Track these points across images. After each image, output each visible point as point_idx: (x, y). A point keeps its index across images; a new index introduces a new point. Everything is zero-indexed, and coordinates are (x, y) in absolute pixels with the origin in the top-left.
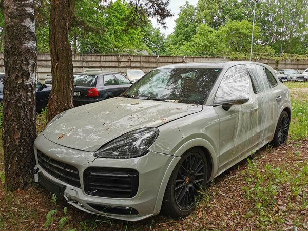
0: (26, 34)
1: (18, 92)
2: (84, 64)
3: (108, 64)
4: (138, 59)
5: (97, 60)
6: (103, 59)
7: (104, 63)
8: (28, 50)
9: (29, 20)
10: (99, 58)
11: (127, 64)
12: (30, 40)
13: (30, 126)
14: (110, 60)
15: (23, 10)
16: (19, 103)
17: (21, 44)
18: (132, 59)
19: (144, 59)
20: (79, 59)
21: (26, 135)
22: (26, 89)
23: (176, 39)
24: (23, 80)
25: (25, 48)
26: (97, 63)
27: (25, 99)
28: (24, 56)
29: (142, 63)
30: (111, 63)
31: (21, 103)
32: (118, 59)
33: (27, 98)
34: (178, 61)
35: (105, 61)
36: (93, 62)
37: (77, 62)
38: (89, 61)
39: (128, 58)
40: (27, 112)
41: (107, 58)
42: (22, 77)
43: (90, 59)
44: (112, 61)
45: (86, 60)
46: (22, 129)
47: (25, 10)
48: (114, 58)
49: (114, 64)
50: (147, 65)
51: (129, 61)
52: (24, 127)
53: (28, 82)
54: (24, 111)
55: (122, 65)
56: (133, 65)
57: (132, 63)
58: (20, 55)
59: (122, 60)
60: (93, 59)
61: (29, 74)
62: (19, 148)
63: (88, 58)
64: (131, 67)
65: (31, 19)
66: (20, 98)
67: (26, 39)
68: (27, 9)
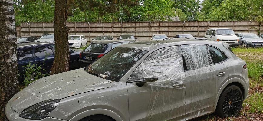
0: (6, 31)
1: (2, 67)
2: (123, 29)
3: (141, 29)
4: (167, 25)
5: (133, 26)
6: (137, 25)
7: (138, 28)
8: (7, 41)
9: (8, 22)
10: (134, 24)
11: (157, 29)
12: (9, 35)
13: (12, 88)
14: (143, 26)
15: (4, 17)
16: (3, 74)
17: (3, 37)
18: (161, 24)
19: (172, 24)
20: (119, 26)
21: (9, 94)
22: (7, 65)
23: (210, 4)
24: (5, 60)
25: (6, 40)
26: (133, 28)
27: (7, 72)
28: (5, 44)
29: (170, 28)
30: (143, 28)
31: (4, 74)
32: (149, 24)
33: (8, 71)
34: (203, 25)
35: (139, 27)
36: (130, 28)
37: (118, 28)
38: (127, 27)
39: (158, 24)
40: (9, 80)
41: (141, 25)
42: (4, 58)
43: (127, 26)
44: (144, 27)
45: (124, 26)
46: (6, 90)
47: (5, 17)
48: (146, 24)
49: (146, 29)
50: (174, 29)
51: (159, 26)
52: (7, 89)
53: (8, 61)
54: (7, 79)
55: (153, 29)
56: (162, 29)
57: (161, 28)
58: (3, 44)
59: (153, 26)
60: (130, 26)
61: (9, 56)
62: (4, 102)
63: (126, 25)
64: (160, 31)
65: (9, 21)
66: (3, 71)
67: (6, 34)
68: (6, 16)
